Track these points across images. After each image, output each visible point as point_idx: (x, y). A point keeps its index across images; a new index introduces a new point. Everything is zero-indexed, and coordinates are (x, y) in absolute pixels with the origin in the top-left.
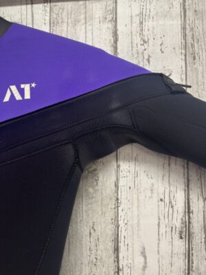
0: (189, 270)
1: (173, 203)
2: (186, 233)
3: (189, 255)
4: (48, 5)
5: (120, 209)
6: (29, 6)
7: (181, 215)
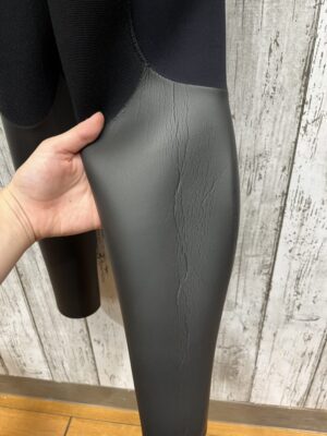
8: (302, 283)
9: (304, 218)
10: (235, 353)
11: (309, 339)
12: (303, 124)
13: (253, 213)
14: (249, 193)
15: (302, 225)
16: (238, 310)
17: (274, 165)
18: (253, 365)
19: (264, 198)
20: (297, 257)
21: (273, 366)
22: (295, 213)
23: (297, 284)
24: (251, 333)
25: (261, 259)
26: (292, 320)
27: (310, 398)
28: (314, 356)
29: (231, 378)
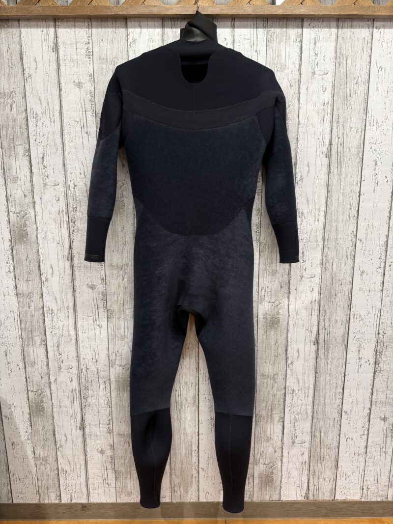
0: (329, 172)
1: (324, 140)
2: (329, 155)
3: (329, 166)
4: (265, 30)
5: (299, 144)
6: (255, 29)
7: (327, 146)
9: (293, 397)
10: (271, 467)
11: (303, 454)
12: (288, 364)
13: (274, 395)
14: (272, 388)
15: (293, 399)
16: (271, 442)
17: (281, 377)
18: (280, 474)
19: (278, 390)
20: (292, 413)
21: (289, 473)
22: (289, 395)
23: (294, 425)
24: (278, 453)
25: (279, 415)
26: (295, 444)
27: (310, 492)
28: (307, 464)
29: (270, 484)
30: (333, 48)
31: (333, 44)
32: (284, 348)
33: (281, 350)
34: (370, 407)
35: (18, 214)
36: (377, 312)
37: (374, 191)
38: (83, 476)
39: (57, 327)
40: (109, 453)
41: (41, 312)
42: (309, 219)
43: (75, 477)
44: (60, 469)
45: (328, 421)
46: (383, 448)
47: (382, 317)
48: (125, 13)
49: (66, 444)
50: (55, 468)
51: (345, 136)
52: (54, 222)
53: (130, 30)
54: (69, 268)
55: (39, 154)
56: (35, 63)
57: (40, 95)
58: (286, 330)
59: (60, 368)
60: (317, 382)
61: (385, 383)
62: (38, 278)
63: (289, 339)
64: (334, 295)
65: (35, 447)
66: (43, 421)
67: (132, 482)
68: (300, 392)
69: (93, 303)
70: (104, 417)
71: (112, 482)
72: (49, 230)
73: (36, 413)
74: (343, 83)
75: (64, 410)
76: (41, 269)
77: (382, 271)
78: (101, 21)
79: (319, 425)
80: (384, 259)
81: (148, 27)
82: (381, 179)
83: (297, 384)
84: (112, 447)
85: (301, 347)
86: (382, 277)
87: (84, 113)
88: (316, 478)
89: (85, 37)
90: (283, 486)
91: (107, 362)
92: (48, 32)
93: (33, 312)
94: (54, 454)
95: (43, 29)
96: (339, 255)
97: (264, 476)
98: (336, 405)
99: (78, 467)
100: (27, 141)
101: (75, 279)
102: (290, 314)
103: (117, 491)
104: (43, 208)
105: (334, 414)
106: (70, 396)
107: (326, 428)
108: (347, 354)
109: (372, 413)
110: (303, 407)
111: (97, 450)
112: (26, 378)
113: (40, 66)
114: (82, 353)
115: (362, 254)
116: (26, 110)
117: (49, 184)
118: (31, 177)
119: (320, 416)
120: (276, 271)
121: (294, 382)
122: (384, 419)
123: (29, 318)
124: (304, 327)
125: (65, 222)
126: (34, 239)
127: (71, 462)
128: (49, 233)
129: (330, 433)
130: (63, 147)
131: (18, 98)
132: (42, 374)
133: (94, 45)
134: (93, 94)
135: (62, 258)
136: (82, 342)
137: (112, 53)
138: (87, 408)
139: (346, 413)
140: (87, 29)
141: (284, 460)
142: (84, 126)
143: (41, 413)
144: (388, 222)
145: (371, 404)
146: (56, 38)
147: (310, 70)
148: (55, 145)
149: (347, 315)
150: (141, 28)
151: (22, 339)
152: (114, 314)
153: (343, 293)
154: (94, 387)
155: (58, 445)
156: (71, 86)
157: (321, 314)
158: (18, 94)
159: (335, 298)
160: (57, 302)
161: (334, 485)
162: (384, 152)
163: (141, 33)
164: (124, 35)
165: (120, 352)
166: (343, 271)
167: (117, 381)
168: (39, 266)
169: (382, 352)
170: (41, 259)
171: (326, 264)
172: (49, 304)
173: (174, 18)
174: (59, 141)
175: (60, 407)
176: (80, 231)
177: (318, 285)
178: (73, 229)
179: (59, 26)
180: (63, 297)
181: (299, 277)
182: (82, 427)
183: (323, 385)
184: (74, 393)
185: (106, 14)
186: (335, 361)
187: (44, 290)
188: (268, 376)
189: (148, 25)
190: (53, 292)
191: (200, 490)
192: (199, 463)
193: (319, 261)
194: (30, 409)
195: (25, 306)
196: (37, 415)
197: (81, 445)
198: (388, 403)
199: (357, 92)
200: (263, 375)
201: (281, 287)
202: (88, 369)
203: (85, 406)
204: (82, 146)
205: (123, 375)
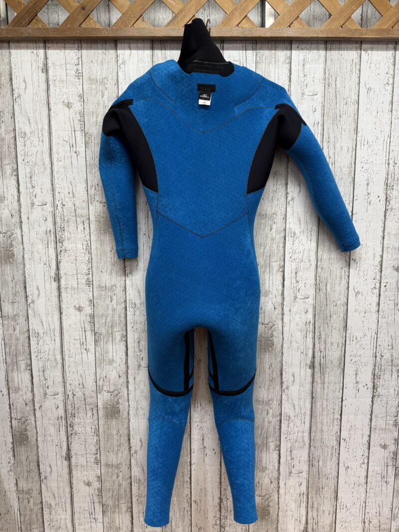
4: (255, 52)
6: (244, 51)
8: (293, 453)
9: (289, 423)
10: (268, 499)
11: (301, 485)
12: (283, 389)
13: (269, 422)
14: (267, 415)
15: (289, 426)
16: (267, 472)
17: (275, 404)
18: (277, 506)
19: (273, 416)
20: (289, 441)
21: (287, 505)
22: (285, 422)
23: (291, 454)
24: (274, 485)
25: (275, 443)
26: (292, 474)
27: (309, 526)
28: (305, 495)
29: (267, 517)
30: (322, 70)
31: (322, 66)
32: (279, 372)
33: (276, 374)
34: (369, 433)
35: (5, 235)
36: (373, 334)
37: (367, 211)
38: (69, 510)
39: (42, 351)
40: (96, 485)
41: (27, 335)
42: (301, 238)
43: (60, 511)
44: (44, 503)
45: (326, 450)
46: (384, 477)
47: (378, 339)
48: (114, 35)
49: (51, 475)
50: (39, 501)
51: (336, 156)
52: (41, 242)
53: (119, 52)
54: (56, 290)
55: (27, 174)
56: (24, 84)
57: (29, 115)
58: (281, 353)
59: (45, 394)
60: (313, 408)
61: (384, 408)
62: (23, 300)
63: (284, 363)
64: (329, 316)
65: (18, 479)
66: (27, 451)
67: (120, 517)
68: (296, 418)
69: (80, 326)
70: (91, 446)
71: (99, 516)
72: (35, 250)
73: (19, 442)
74: (333, 104)
75: (49, 438)
76: (27, 291)
77: (377, 291)
78: (91, 43)
79: (317, 453)
80: (379, 279)
81: (138, 48)
82: (373, 198)
83: (293, 411)
84: (100, 478)
85: (296, 370)
86: (378, 298)
87: (73, 132)
88: (315, 511)
89: (75, 58)
90: (280, 519)
91: (94, 388)
92: (38, 54)
93: (18, 335)
94: (38, 486)
95: (33, 51)
96: (332, 275)
97: (260, 509)
98: (334, 433)
99: (63, 501)
100: (14, 160)
101: (62, 301)
102: (284, 336)
103: (105, 526)
104: (31, 228)
105: (332, 441)
106: (55, 424)
107: (324, 457)
108: (343, 378)
109: (371, 439)
110: (300, 434)
111: (84, 482)
112: (10, 405)
113: (29, 87)
114: (68, 378)
115: (356, 274)
116: (15, 130)
117: (36, 203)
118: (19, 197)
119: (318, 444)
120: (269, 291)
121: (289, 408)
122: (384, 447)
123: (14, 342)
124: (299, 350)
125: (52, 242)
126: (20, 259)
127: (56, 495)
128: (36, 254)
129: (328, 462)
130: (52, 166)
131: (7, 117)
132: (27, 400)
133: (84, 66)
134: (82, 114)
135: (49, 280)
136: (69, 366)
137: (102, 73)
138: (73, 437)
139: (345, 440)
140: (77, 51)
141: (282, 491)
142: (73, 146)
143: (25, 442)
144: (382, 241)
145: (370, 431)
146: (46, 59)
147: (300, 91)
148: (44, 164)
149: (343, 338)
150: (131, 50)
151: (6, 364)
152: (102, 336)
153: (338, 315)
154: (81, 415)
155: (43, 477)
156: (61, 106)
157: (316, 337)
158: (6, 114)
159: (330, 320)
160: (43, 325)
161: (334, 518)
162: (375, 171)
163: (130, 54)
164: (114, 56)
165: (108, 377)
166: (337, 292)
167: (105, 408)
168: (25, 287)
169: (380, 376)
170: (27, 280)
171: (319, 284)
172: (35, 327)
173: (163, 40)
174: (47, 160)
175: (45, 436)
176: (68, 252)
177: (312, 306)
178: (60, 249)
179: (49, 47)
180: (50, 320)
181: (293, 298)
182: (68, 457)
183: (320, 411)
184: (60, 421)
185: (95, 36)
186: (332, 385)
187: (30, 312)
188: (263, 401)
189: (137, 46)
190: (39, 314)
191: (193, 525)
192: (191, 496)
193: (313, 282)
194: (13, 438)
195: (10, 329)
196: (21, 445)
197: (66, 477)
198: (388, 429)
199: (346, 112)
200: (257, 401)
201: (275, 308)
202: (74, 395)
203: (72, 434)
204: (71, 166)
205: (111, 402)
